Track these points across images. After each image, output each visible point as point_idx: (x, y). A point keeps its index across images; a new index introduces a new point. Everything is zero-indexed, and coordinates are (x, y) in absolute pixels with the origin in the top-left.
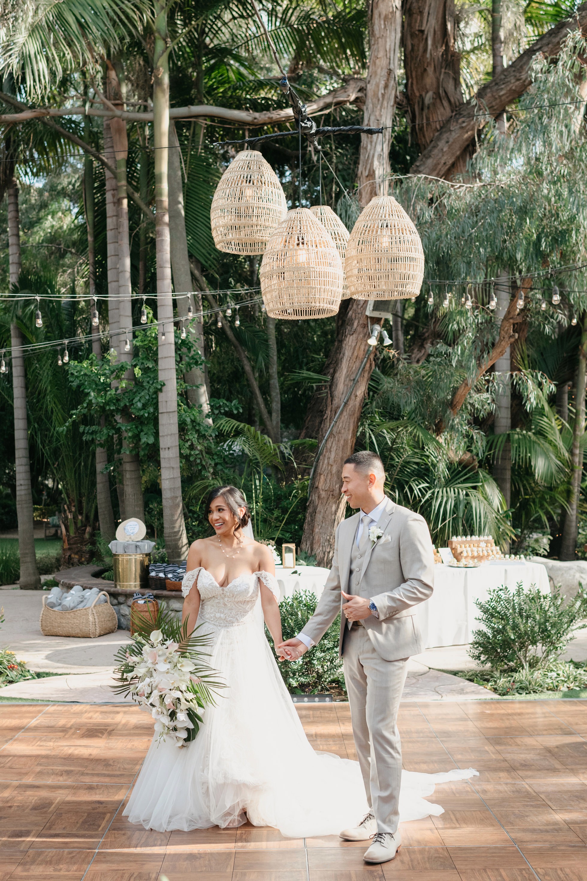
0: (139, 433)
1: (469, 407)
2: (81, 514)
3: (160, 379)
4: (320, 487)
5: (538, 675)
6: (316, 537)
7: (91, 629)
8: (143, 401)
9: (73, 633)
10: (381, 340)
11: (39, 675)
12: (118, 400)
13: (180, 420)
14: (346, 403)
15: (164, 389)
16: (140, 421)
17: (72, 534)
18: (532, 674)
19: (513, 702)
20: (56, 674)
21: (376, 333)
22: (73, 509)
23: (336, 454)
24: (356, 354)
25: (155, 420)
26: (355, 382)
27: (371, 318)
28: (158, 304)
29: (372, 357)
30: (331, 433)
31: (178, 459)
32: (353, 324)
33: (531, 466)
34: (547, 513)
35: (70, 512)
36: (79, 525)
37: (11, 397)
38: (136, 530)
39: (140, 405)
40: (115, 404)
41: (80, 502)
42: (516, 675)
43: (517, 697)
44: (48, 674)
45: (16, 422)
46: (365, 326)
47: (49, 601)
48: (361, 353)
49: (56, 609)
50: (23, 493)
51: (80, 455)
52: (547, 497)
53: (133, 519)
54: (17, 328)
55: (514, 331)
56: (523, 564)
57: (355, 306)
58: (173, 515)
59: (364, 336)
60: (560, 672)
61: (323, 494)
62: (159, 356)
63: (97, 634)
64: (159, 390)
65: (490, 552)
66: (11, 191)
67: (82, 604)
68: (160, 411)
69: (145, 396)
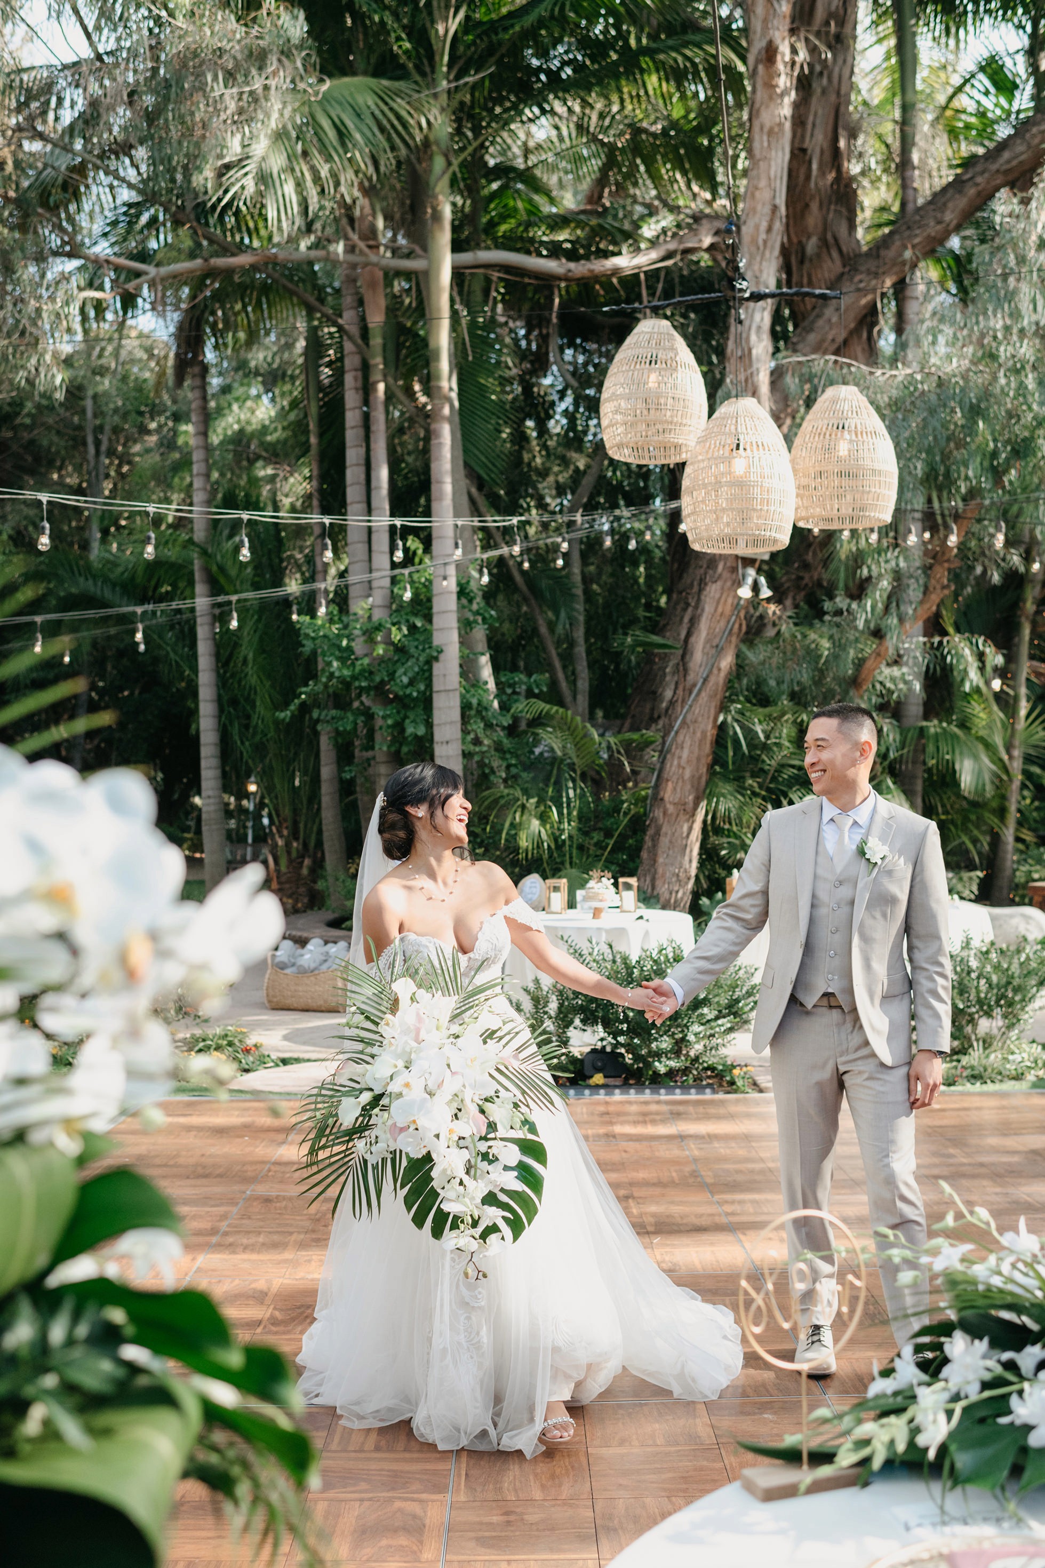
0: (403, 720)
1: (878, 686)
2: (297, 839)
3: (435, 644)
4: (667, 799)
5: (994, 1058)
6: (660, 871)
7: (340, 999)
8: (410, 674)
9: (313, 1004)
10: (756, 588)
11: (285, 1062)
12: (371, 673)
13: (463, 702)
14: (705, 680)
15: (442, 657)
16: (403, 703)
17: (283, 869)
18: (987, 1057)
19: (962, 1094)
20: (309, 1061)
22: (285, 832)
23: (691, 752)
25: (427, 703)
26: (719, 650)
27: (742, 558)
28: (434, 534)
29: (742, 614)
30: (684, 722)
31: (460, 758)
32: (716, 567)
33: (954, 771)
34: (975, 841)
35: (281, 836)
36: (294, 854)
37: (195, 670)
39: (405, 680)
40: (366, 679)
41: (295, 823)
42: (965, 1060)
43: (969, 1087)
44: (297, 1060)
45: (201, 705)
46: (733, 569)
48: (728, 608)
49: (288, 971)
50: (212, 808)
51: (296, 754)
52: (974, 817)
54: (207, 570)
55: (949, 579)
59: (733, 585)
61: (671, 809)
62: (435, 610)
64: (431, 660)
66: (196, 370)
67: (327, 965)
68: (435, 688)
69: (412, 667)
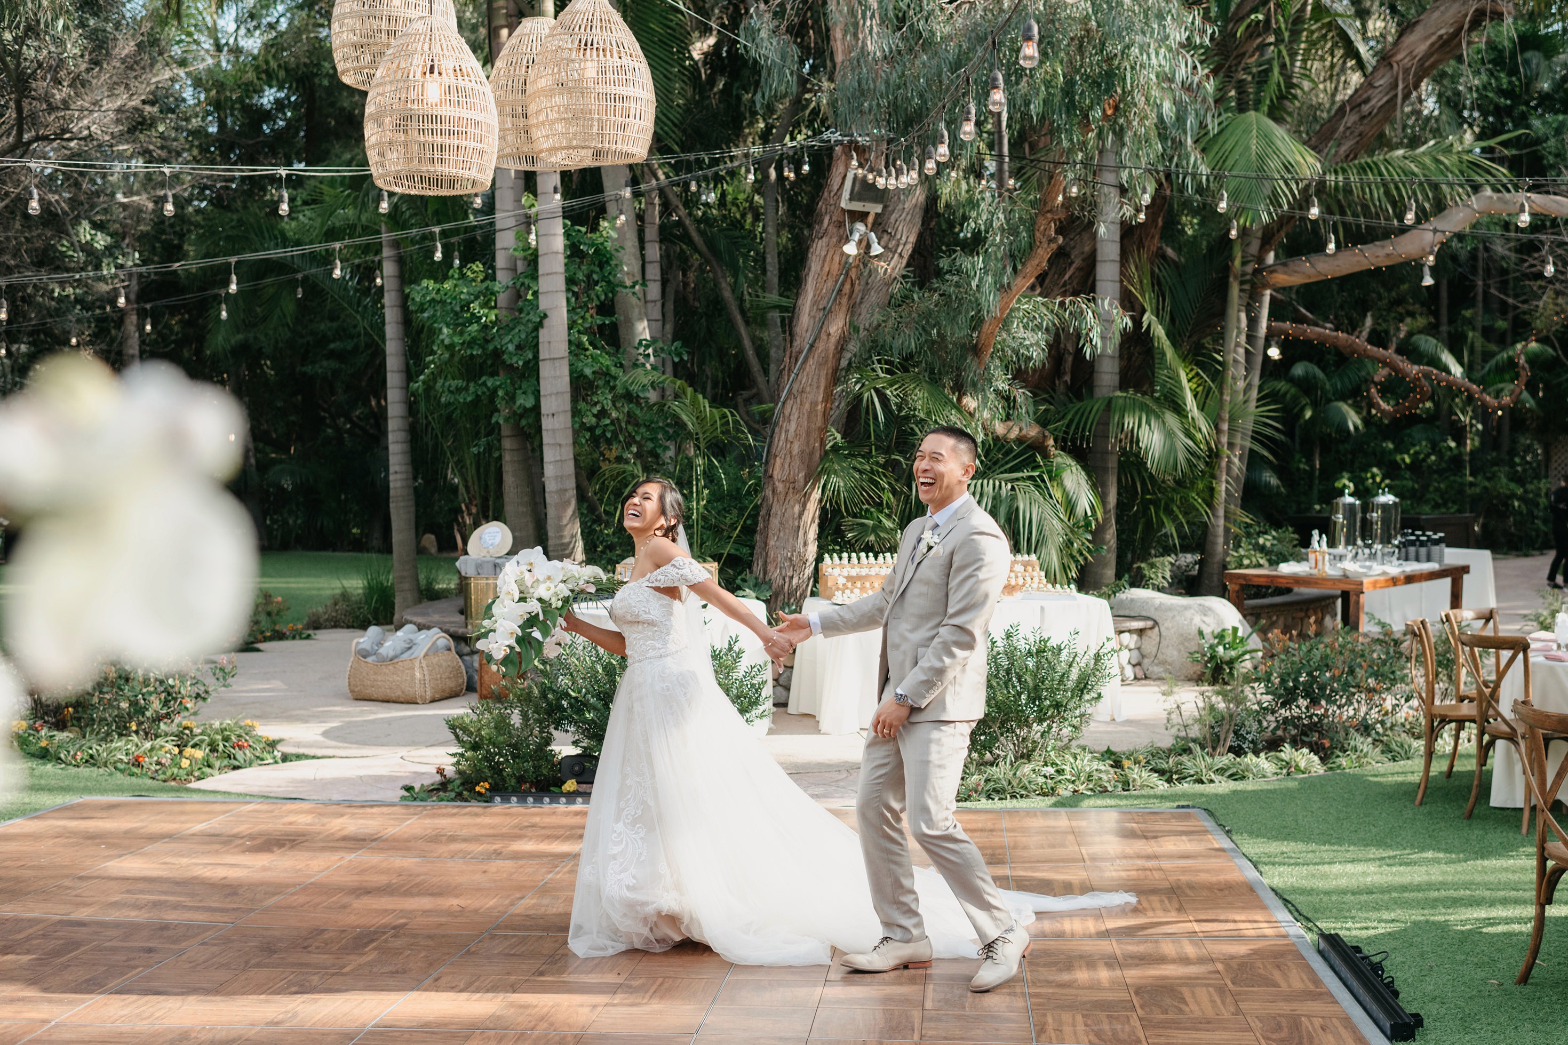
0: (515, 391)
1: (1010, 353)
3: (541, 307)
4: (775, 476)
5: (1025, 770)
6: (772, 554)
7: (418, 690)
9: (393, 696)
10: (865, 246)
11: (286, 759)
13: (571, 373)
14: (812, 346)
15: (546, 322)
18: (1014, 768)
19: (975, 811)
20: (314, 757)
21: (856, 237)
23: (800, 425)
24: (826, 269)
25: (531, 370)
26: (827, 313)
27: (850, 212)
30: (790, 392)
31: (569, 432)
32: (821, 222)
35: (470, 514)
38: (498, 540)
40: (481, 346)
44: (301, 758)
45: (389, 375)
46: (841, 224)
47: (361, 646)
48: (836, 266)
49: (370, 660)
50: (399, 484)
52: (1177, 497)
53: (495, 523)
55: (1057, 232)
56: (1075, 598)
57: (826, 194)
58: (560, 518)
59: (840, 241)
60: (1067, 768)
61: (780, 487)
62: (540, 271)
63: (428, 698)
64: (539, 325)
65: (1028, 579)
67: (409, 652)
68: (541, 357)
69: (520, 333)
